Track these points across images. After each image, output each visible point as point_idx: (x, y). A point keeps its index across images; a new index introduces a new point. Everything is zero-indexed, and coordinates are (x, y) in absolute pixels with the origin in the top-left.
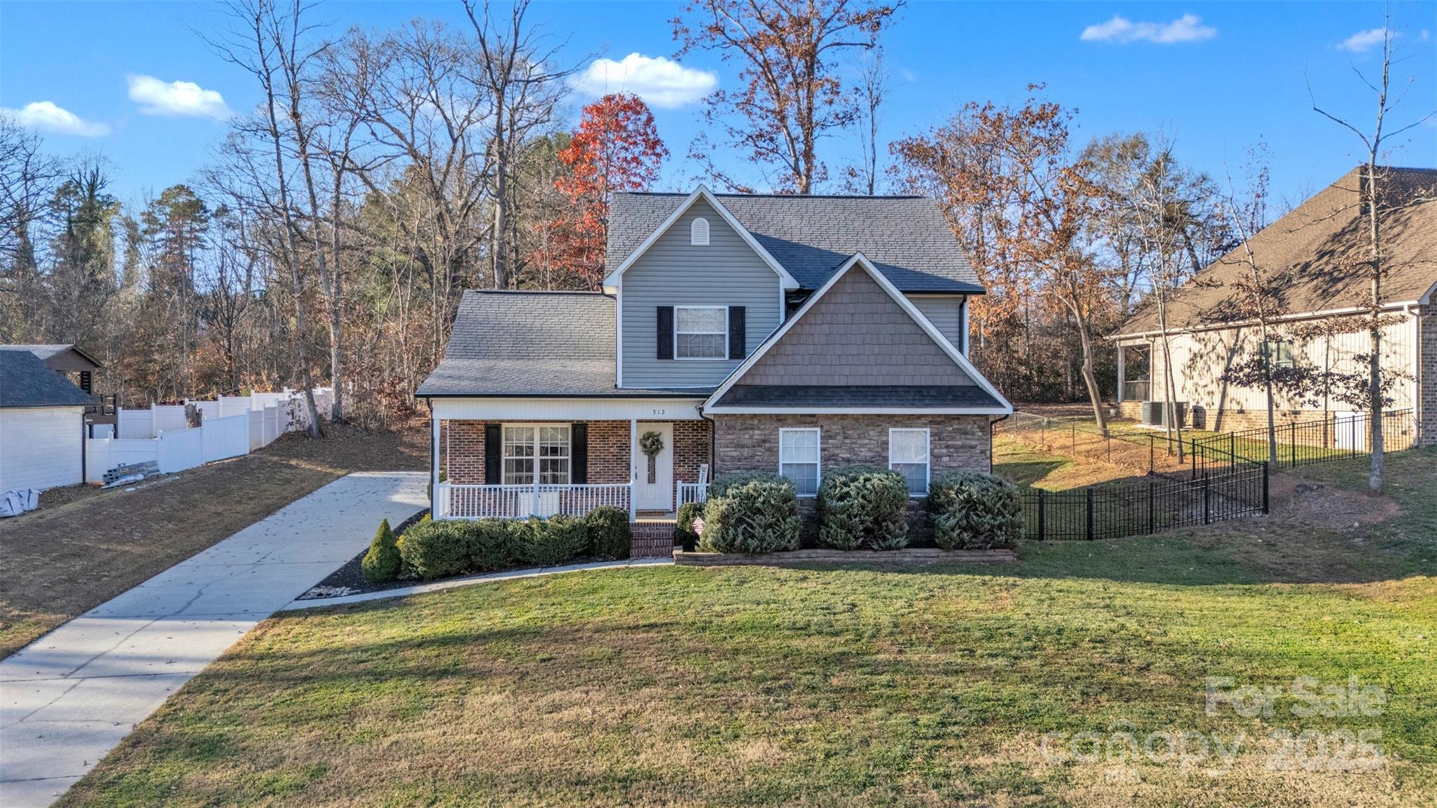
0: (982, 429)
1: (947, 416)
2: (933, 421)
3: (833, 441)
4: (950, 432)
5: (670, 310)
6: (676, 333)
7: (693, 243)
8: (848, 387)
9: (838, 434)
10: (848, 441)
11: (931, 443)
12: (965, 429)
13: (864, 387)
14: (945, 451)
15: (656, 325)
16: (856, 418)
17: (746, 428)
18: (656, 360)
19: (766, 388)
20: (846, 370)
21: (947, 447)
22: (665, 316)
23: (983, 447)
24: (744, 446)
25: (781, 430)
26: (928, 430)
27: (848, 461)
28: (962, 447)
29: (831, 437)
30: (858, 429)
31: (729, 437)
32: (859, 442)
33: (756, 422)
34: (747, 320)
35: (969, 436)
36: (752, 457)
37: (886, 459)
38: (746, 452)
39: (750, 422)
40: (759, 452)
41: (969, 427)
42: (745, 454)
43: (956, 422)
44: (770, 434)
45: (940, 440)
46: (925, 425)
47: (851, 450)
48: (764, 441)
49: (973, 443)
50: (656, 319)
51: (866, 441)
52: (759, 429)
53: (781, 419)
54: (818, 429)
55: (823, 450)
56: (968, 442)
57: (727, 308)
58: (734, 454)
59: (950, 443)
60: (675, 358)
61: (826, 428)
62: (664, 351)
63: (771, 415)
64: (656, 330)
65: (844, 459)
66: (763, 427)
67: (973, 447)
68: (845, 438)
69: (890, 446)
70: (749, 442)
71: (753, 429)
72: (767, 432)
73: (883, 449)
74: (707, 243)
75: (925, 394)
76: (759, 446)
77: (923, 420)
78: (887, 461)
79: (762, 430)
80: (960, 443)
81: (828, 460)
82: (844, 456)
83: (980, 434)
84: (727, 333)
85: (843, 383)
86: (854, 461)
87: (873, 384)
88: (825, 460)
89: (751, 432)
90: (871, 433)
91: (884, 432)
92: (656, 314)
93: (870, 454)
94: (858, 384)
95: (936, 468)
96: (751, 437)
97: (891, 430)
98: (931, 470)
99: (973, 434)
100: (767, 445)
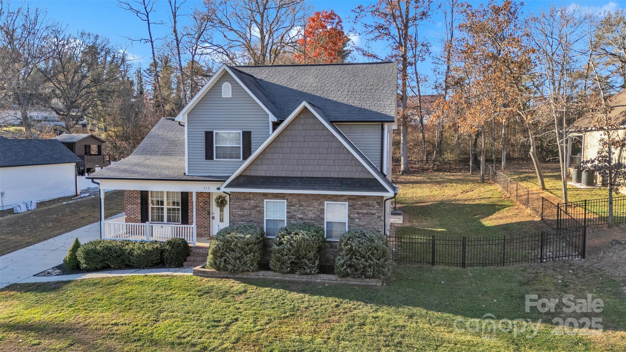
0: (378, 203)
1: (358, 196)
2: (350, 198)
3: (294, 208)
4: (359, 205)
5: (212, 133)
6: (215, 146)
7: (223, 96)
8: (302, 178)
9: (296, 204)
10: (301, 208)
11: (349, 211)
12: (369, 204)
13: (311, 178)
14: (356, 215)
15: (204, 141)
16: (306, 195)
17: (246, 199)
18: (205, 160)
19: (257, 177)
20: (301, 168)
21: (358, 213)
22: (209, 136)
23: (379, 214)
24: (245, 209)
25: (265, 201)
26: (347, 203)
27: (302, 219)
28: (366, 214)
29: (292, 206)
30: (307, 201)
31: (238, 204)
32: (308, 208)
33: (251, 196)
34: (252, 139)
35: (371, 208)
36: (250, 215)
37: (323, 219)
38: (246, 212)
39: (248, 196)
40: (253, 212)
41: (371, 202)
42: (246, 213)
43: (364, 199)
44: (259, 203)
45: (353, 209)
46: (345, 201)
47: (304, 213)
48: (256, 207)
49: (373, 212)
50: (204, 138)
51: (312, 208)
52: (253, 200)
53: (265, 195)
54: (285, 201)
55: (288, 212)
56: (370, 211)
57: (241, 132)
58: (240, 213)
59: (359, 211)
60: (215, 159)
61: (289, 200)
62: (209, 156)
63: (260, 193)
64: (204, 144)
65: (299, 218)
66: (255, 199)
67: (374, 214)
68: (300, 206)
69: (325, 211)
70: (248, 207)
71: (250, 200)
72: (257, 202)
73: (321, 213)
74: (230, 96)
75: (344, 182)
76: (253, 209)
77: (344, 198)
78: (324, 220)
79: (255, 200)
80: (365, 211)
81: (291, 218)
82: (299, 216)
83: (377, 206)
84: (241, 146)
85: (299, 175)
86: (305, 220)
87: (316, 176)
88: (289, 218)
89: (249, 201)
90: (315, 204)
91: (322, 204)
92: (204, 135)
93: (313, 216)
94: (307, 176)
95: (351, 225)
96: (249, 204)
97: (326, 202)
98: (349, 226)
99: (374, 206)
100: (258, 209)
